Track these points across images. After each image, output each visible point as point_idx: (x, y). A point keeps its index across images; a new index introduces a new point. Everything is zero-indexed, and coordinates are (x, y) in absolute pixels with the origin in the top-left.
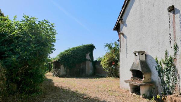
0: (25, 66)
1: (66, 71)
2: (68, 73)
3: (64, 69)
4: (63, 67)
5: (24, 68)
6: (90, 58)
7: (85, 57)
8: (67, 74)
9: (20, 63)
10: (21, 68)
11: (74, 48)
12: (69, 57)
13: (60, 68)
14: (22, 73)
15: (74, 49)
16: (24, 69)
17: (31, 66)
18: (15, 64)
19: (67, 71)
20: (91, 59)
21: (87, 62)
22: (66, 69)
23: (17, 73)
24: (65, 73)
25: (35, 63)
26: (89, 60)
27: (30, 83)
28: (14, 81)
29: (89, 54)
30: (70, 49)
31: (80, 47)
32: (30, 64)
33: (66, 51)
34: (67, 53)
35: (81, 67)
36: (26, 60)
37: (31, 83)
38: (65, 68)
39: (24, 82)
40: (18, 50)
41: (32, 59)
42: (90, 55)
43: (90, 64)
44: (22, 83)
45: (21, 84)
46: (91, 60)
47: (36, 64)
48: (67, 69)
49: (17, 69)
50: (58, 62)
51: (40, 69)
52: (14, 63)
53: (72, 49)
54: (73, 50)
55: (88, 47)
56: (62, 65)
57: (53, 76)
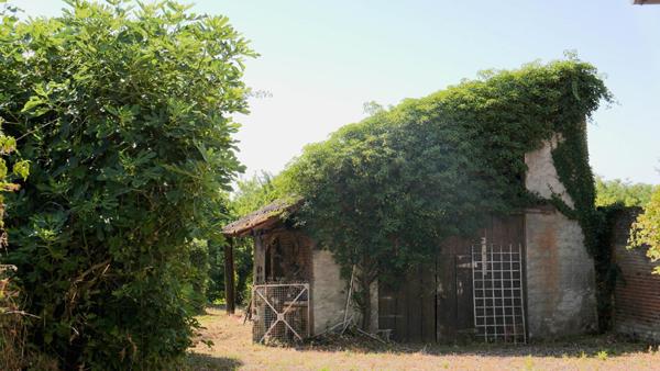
0: (95, 267)
1: (355, 296)
2: (375, 313)
3: (339, 284)
4: (335, 270)
5: (90, 276)
6: (559, 188)
7: (520, 177)
8: (365, 323)
9: (71, 251)
10: (77, 275)
11: (414, 109)
12: (374, 186)
13: (308, 277)
14: (81, 300)
15: (420, 113)
16: (92, 282)
17: (121, 266)
18: (50, 260)
19: (367, 295)
20: (570, 191)
21: (536, 221)
22: (360, 279)
23: (58, 302)
24: (350, 315)
25: (143, 249)
26: (555, 204)
27: (123, 352)
28: (48, 339)
29: (547, 152)
30: (381, 117)
31: (468, 96)
32: (117, 256)
33: (353, 134)
34: (358, 153)
35: (482, 263)
36: (100, 237)
37: (129, 351)
38: (345, 274)
39: (95, 350)
40: (59, 188)
41: (128, 229)
42: (558, 158)
43: (568, 239)
44: (86, 351)
45: (80, 359)
46: (568, 201)
47: (147, 252)
48: (364, 282)
49: (59, 283)
50: (289, 224)
51: (167, 278)
52: (46, 251)
53: (399, 120)
54: (412, 126)
55: (535, 91)
56: (319, 247)
57: (258, 339)
